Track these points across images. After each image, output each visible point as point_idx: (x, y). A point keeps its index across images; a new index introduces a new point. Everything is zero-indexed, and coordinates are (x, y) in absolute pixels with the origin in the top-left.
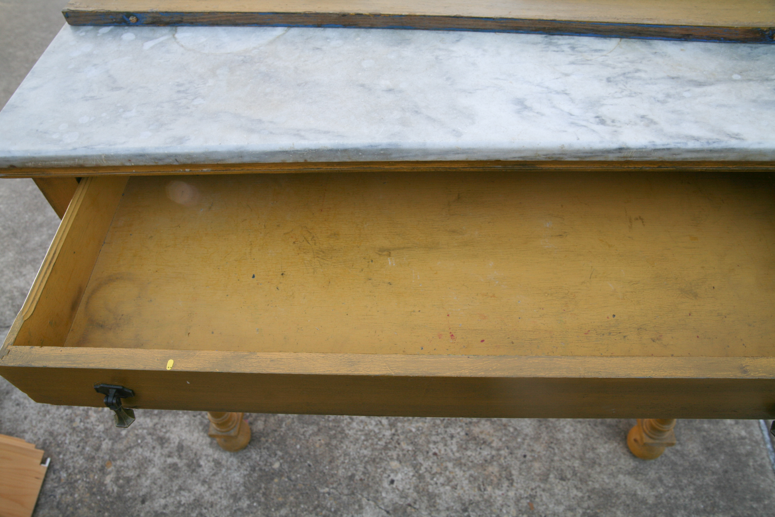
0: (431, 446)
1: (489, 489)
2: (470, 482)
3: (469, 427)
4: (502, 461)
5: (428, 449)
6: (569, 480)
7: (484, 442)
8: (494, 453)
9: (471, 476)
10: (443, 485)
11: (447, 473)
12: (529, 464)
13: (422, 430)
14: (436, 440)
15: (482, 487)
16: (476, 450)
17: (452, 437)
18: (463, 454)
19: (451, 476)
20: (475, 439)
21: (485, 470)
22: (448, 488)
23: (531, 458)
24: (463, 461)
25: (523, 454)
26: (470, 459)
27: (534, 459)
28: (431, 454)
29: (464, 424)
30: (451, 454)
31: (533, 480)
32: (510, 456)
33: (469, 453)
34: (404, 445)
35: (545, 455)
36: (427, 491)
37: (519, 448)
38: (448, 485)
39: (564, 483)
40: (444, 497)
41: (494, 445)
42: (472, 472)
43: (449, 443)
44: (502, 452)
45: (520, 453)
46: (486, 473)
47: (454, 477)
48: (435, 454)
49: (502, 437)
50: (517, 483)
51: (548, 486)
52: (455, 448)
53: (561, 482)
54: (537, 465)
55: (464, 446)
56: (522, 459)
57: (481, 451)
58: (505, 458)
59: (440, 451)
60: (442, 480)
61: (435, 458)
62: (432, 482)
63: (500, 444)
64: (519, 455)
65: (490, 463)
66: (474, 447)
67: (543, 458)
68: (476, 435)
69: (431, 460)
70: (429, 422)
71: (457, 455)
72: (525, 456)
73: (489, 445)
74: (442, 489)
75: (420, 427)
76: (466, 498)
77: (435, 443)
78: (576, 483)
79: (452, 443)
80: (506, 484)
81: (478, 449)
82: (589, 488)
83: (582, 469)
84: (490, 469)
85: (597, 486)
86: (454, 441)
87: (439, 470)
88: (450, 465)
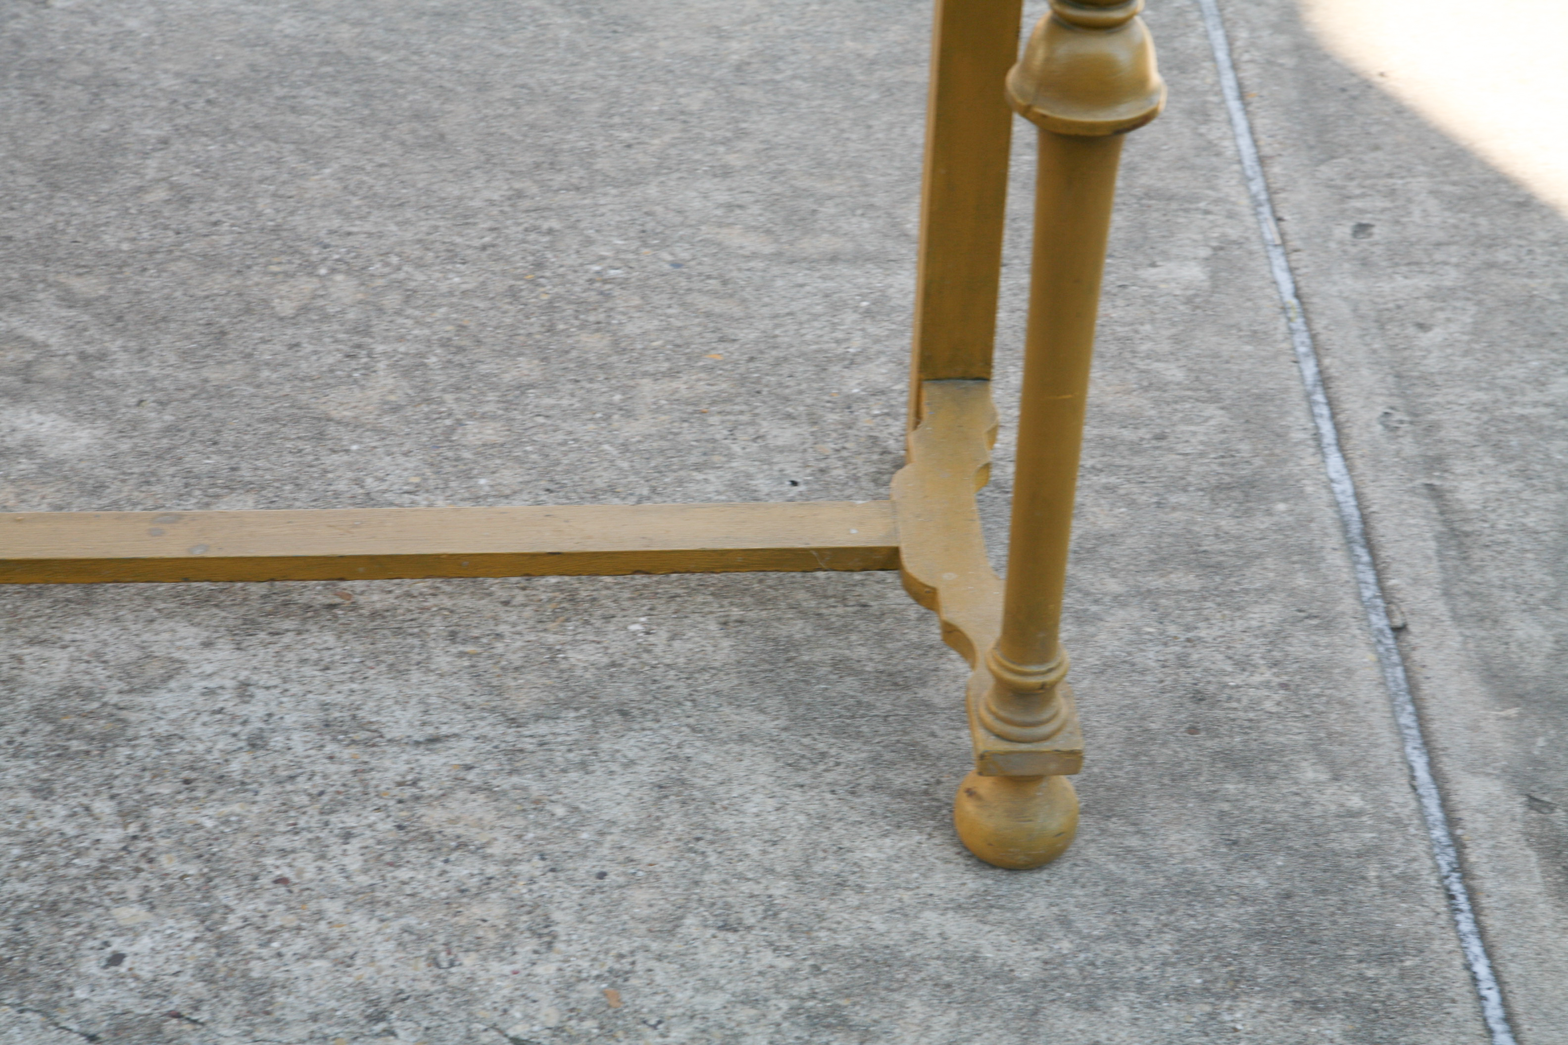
0: (269, 861)
1: (469, 961)
2: (401, 944)
3: (411, 809)
4: (521, 888)
5: (255, 870)
6: (749, 928)
7: (462, 846)
8: (492, 870)
9: (407, 930)
10: (302, 957)
11: (322, 926)
12: (616, 895)
13: (240, 822)
14: (288, 846)
15: (443, 957)
16: (429, 865)
17: (347, 836)
18: (383, 878)
19: (335, 933)
20: (429, 837)
21: (457, 913)
22: (322, 964)
23: (622, 880)
24: (381, 895)
25: (597, 870)
26: (408, 890)
27: (633, 881)
28: (265, 881)
29: (391, 803)
30: (339, 880)
31: (624, 932)
32: (550, 875)
33: (404, 874)
34: (169, 864)
35: (671, 870)
36: (245, 975)
37: (584, 856)
38: (321, 956)
39: (732, 937)
40: (303, 987)
41: (496, 850)
42: (411, 920)
43: (335, 850)
44: (523, 868)
45: (584, 868)
46: (462, 921)
47: (343, 937)
48: (282, 881)
49: (526, 830)
50: (569, 942)
51: (675, 946)
52: (354, 863)
53: (721, 935)
54: (640, 896)
55: (388, 858)
56: (593, 883)
57: (448, 867)
58: (532, 881)
59: (300, 873)
60: (300, 945)
61: (282, 890)
62: (264, 952)
63: (518, 847)
64: (581, 874)
65: (479, 895)
66: (425, 857)
67: (666, 878)
68: (434, 828)
69: (267, 896)
70: (266, 802)
71: (363, 880)
72: (602, 875)
73: (480, 851)
74: (298, 969)
75: (232, 814)
76: (384, 988)
77: (283, 853)
78: (774, 936)
79: (345, 853)
80: (527, 946)
81: (439, 864)
82: (818, 947)
83: (797, 902)
84: (477, 910)
85: (845, 940)
86: (354, 845)
87: (291, 920)
88: (333, 908)
